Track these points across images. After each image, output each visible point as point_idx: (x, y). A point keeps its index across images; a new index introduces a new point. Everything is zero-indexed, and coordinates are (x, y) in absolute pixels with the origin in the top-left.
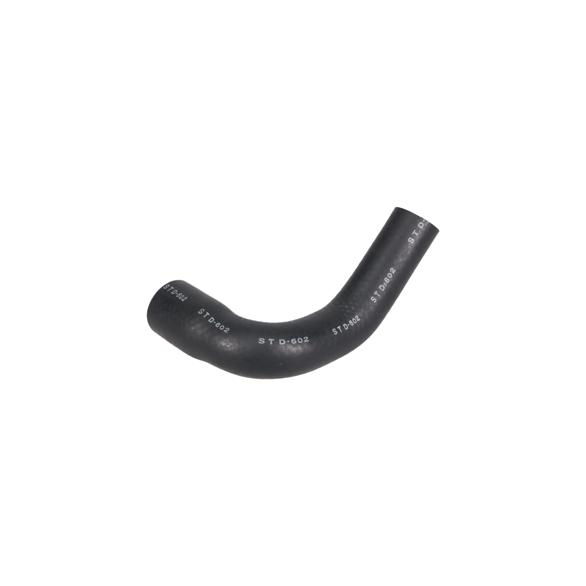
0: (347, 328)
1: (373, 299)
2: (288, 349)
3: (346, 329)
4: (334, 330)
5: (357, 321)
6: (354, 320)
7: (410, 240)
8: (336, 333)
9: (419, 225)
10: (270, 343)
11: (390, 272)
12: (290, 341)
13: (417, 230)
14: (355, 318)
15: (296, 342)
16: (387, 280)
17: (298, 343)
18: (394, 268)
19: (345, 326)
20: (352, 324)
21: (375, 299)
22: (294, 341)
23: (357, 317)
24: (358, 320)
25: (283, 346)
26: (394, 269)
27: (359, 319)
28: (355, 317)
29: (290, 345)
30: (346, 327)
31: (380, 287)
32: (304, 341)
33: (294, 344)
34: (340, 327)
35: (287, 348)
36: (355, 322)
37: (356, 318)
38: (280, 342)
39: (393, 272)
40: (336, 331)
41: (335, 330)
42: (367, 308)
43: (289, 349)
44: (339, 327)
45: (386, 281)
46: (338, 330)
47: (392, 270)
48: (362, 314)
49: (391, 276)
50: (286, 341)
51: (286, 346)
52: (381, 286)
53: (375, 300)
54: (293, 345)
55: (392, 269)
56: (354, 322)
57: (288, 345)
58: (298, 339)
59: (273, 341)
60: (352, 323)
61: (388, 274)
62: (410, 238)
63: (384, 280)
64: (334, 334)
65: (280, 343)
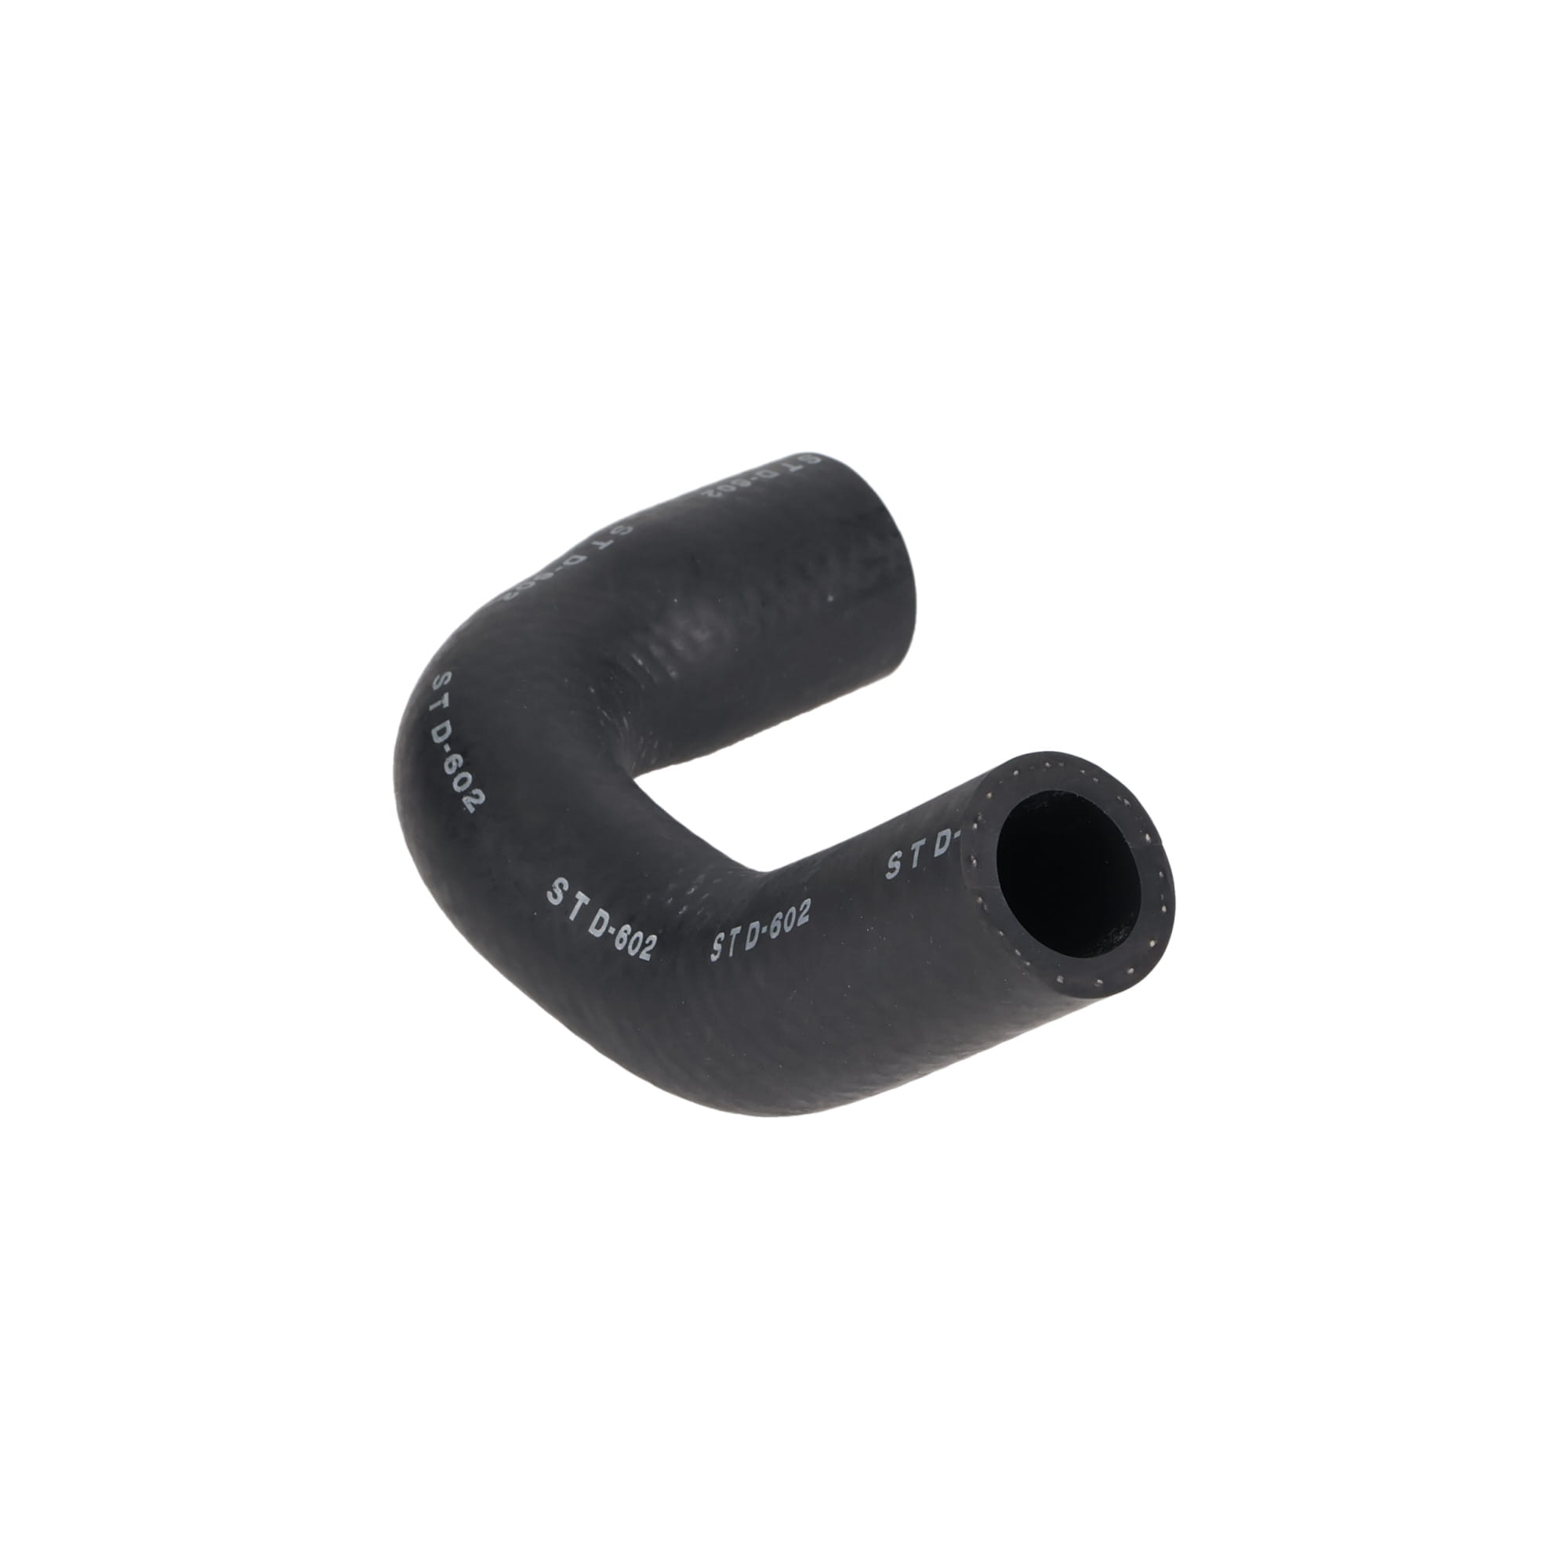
3: (592, 931)
4: (561, 886)
6: (638, 939)
8: (555, 899)
19: (601, 920)
20: (621, 941)
30: (598, 927)
34: (587, 903)
37: (647, 942)
40: (563, 891)
41: (566, 888)
44: (582, 898)
46: (569, 899)
56: (630, 947)
60: (625, 937)
64: (549, 894)
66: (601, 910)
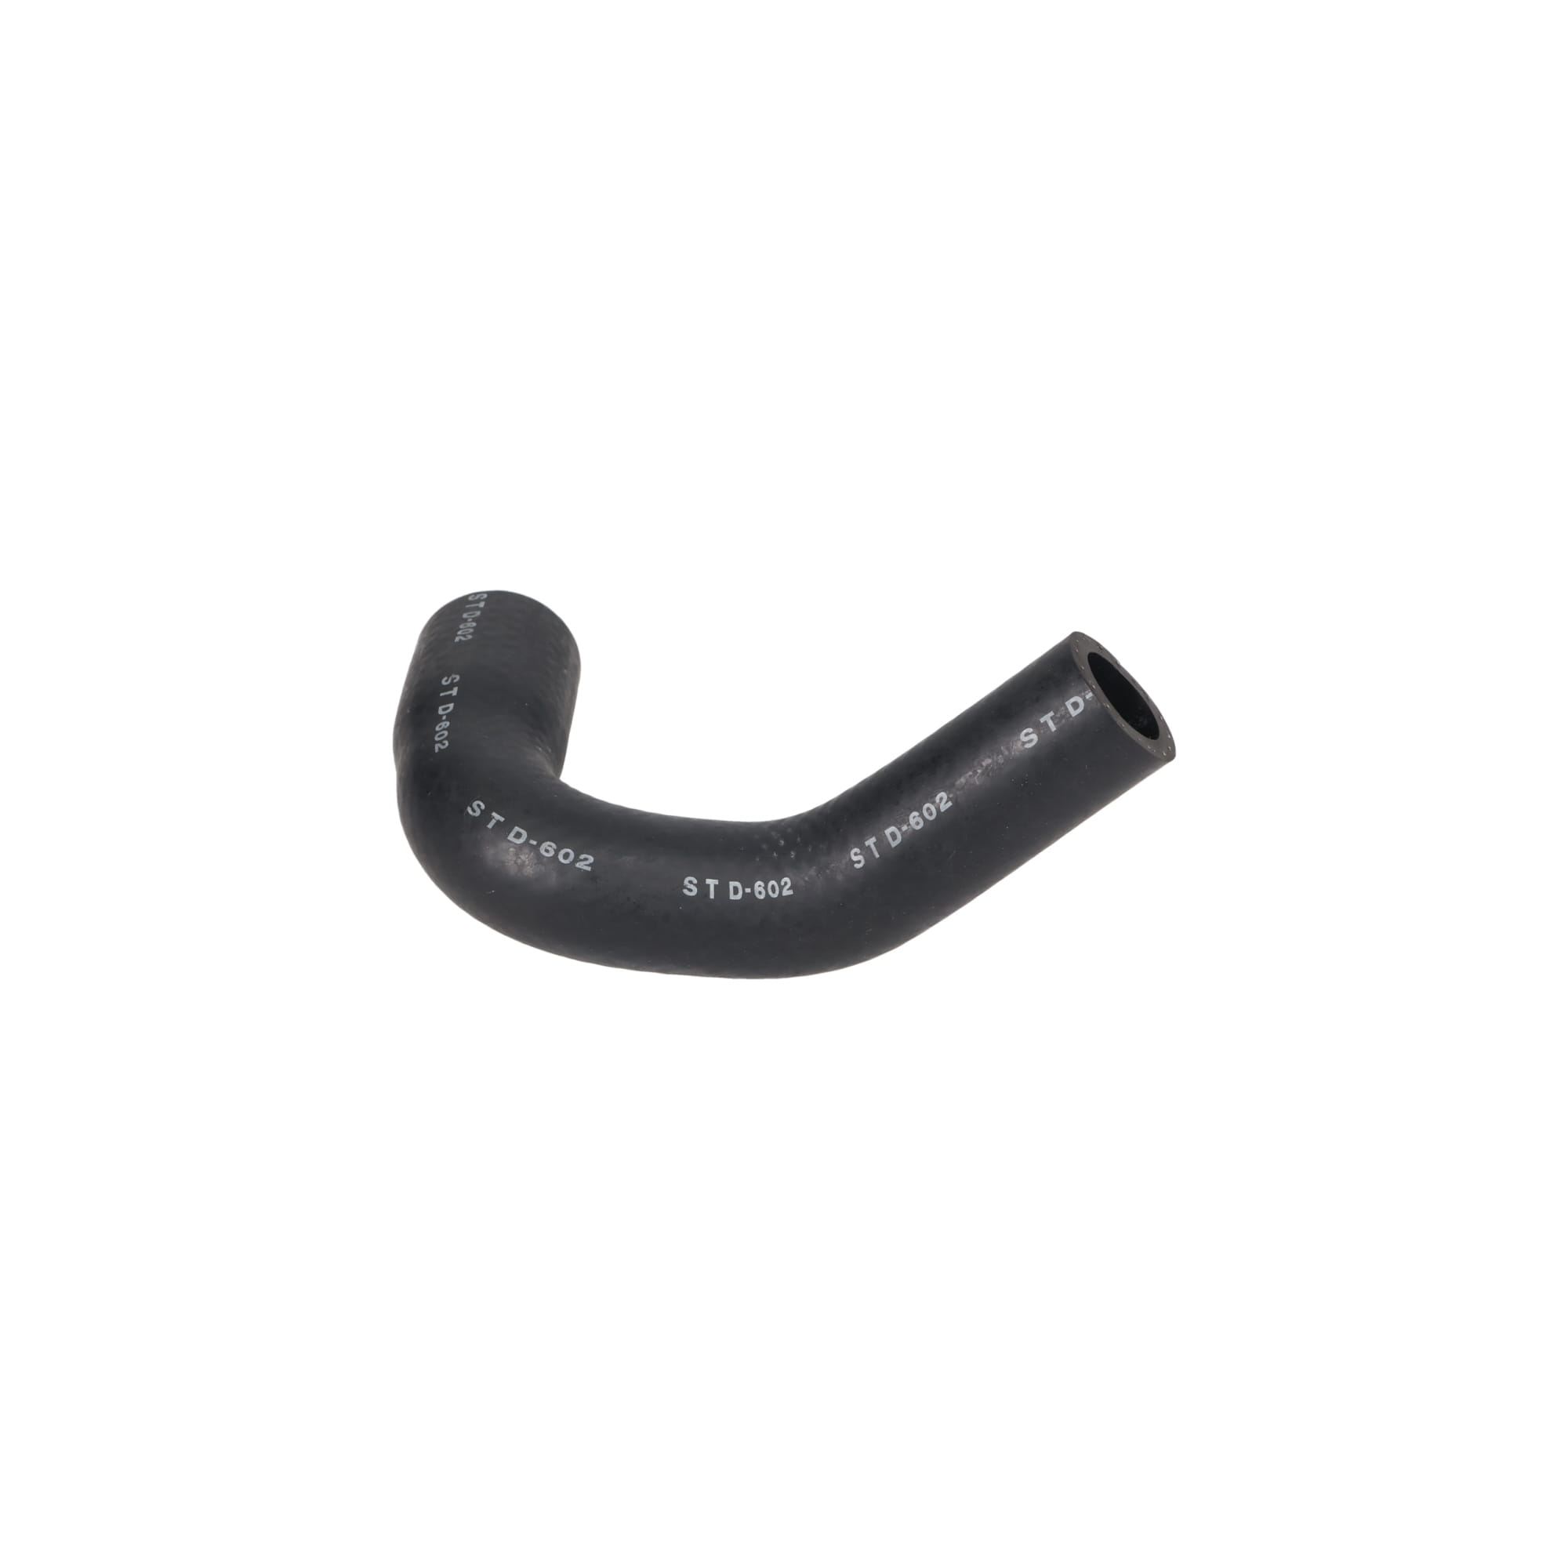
0: (739, 896)
1: (856, 854)
2: (519, 861)
4: (691, 882)
5: (781, 892)
7: (1027, 734)
9: (1069, 704)
10: (488, 824)
11: (933, 803)
12: (539, 845)
13: (1058, 715)
14: (779, 883)
15: (551, 854)
16: (915, 821)
17: (558, 859)
18: (951, 796)
21: (860, 858)
22: (549, 849)
23: (786, 883)
24: (786, 892)
25: (514, 847)
26: (948, 797)
27: (791, 892)
28: (781, 880)
29: (532, 854)
31: (888, 832)
32: (578, 862)
33: (544, 856)
35: (520, 858)
36: (774, 892)
37: (782, 884)
38: (512, 834)
39: (944, 807)
42: (828, 871)
43: (524, 862)
45: (912, 821)
47: (941, 799)
48: (806, 881)
49: (931, 814)
50: (529, 837)
51: (521, 850)
52: (892, 829)
53: (859, 862)
54: (539, 856)
55: (943, 795)
56: (770, 893)
57: (526, 850)
58: (563, 849)
59: (498, 821)
61: (927, 805)
62: (1030, 730)
63: (908, 816)
65: (511, 837)
66: (731, 883)
